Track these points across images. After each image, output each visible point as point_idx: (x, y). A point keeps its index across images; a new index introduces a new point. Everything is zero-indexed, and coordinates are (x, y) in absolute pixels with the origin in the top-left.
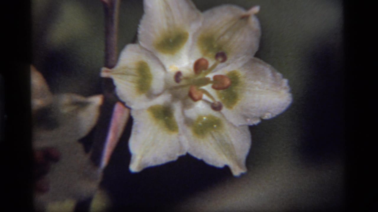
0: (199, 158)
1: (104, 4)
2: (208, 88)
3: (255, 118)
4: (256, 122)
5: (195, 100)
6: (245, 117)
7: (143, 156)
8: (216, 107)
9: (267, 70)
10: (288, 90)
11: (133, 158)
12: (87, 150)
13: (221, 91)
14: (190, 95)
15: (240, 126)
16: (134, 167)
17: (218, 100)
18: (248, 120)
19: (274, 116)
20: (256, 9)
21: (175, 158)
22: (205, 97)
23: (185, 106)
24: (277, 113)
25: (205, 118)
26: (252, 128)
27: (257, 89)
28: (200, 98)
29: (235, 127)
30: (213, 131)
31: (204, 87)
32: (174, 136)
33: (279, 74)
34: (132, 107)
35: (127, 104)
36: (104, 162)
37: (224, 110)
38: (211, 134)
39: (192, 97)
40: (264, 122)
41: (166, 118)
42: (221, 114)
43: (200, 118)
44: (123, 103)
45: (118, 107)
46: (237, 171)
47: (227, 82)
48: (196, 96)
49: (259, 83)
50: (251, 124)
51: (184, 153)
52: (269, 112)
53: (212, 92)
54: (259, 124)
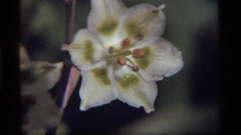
0: (124, 101)
1: (65, 2)
2: (130, 57)
3: (160, 76)
4: (161, 79)
5: (122, 65)
6: (154, 76)
7: (88, 101)
8: (135, 69)
9: (168, 46)
10: (181, 58)
11: (82, 102)
12: (53, 97)
13: (138, 59)
14: (119, 62)
15: (151, 81)
16: (83, 108)
17: (136, 64)
18: (156, 77)
19: (172, 75)
20: (163, 7)
21: (109, 102)
22: (128, 63)
23: (116, 68)
24: (174, 73)
25: (128, 76)
26: (158, 83)
27: (161, 58)
28: (125, 64)
29: (147, 82)
30: (133, 85)
31: (127, 57)
32: (108, 88)
33: (175, 49)
34: (82, 69)
35: (78, 68)
36: (64, 104)
37: (140, 71)
38: (132, 87)
39: (120, 63)
40: (166, 79)
41: (103, 76)
42: (139, 73)
43: (125, 76)
44: (76, 67)
45: (73, 70)
46: (149, 110)
47: (142, 53)
48: (122, 62)
49: (163, 54)
50: (158, 80)
51: (115, 99)
52: (168, 73)
53: (133, 60)
54: (163, 80)
